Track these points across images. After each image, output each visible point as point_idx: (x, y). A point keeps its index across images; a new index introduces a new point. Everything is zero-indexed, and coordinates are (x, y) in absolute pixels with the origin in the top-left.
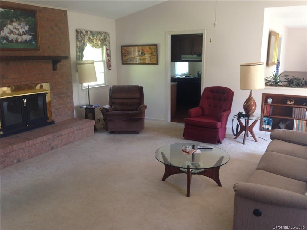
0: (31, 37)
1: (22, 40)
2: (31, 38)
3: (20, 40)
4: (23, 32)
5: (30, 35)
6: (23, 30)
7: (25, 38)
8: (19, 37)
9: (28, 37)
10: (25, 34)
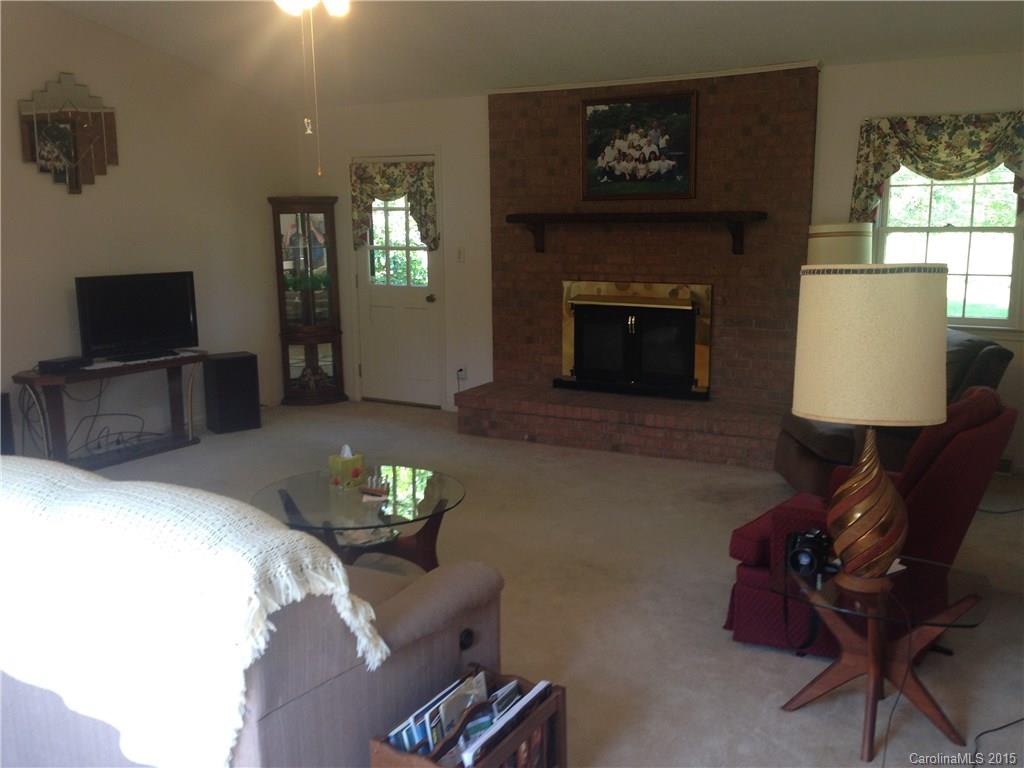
0: (672, 163)
1: (649, 171)
2: (673, 166)
3: (641, 173)
4: (653, 153)
5: (670, 159)
6: (654, 148)
7: (657, 168)
8: (641, 166)
9: (664, 165)
10: (656, 159)
